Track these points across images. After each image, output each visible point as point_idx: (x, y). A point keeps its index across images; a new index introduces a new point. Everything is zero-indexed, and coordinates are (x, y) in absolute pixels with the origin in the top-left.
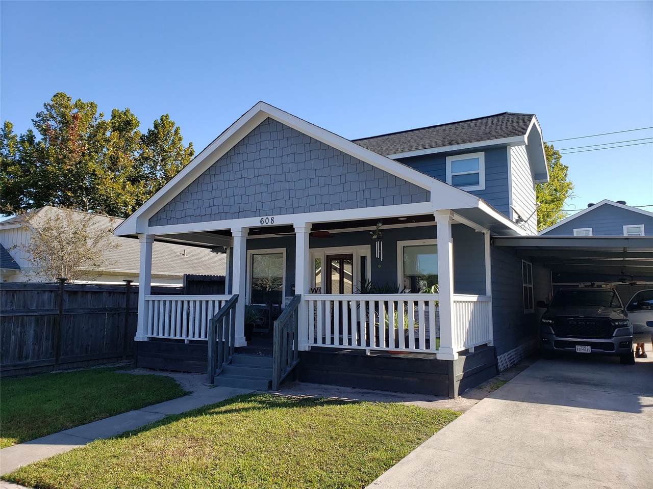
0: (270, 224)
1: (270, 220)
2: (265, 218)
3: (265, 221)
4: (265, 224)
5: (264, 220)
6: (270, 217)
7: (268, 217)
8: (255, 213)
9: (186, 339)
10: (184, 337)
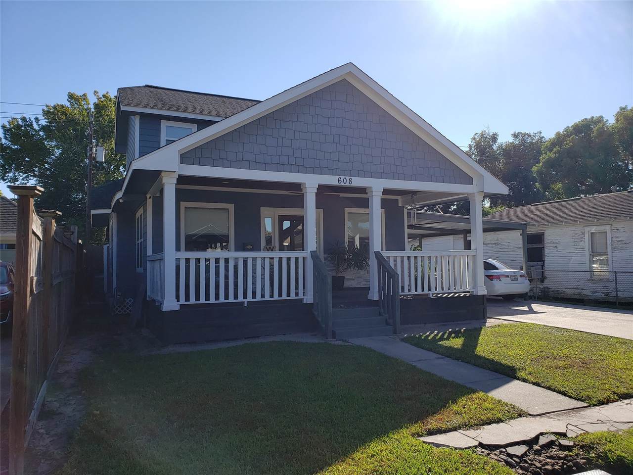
0: (347, 184)
1: (348, 181)
2: (343, 177)
3: (342, 181)
4: (342, 184)
5: (342, 179)
6: (348, 178)
7: (346, 177)
8: (332, 172)
9: (245, 301)
10: (240, 299)
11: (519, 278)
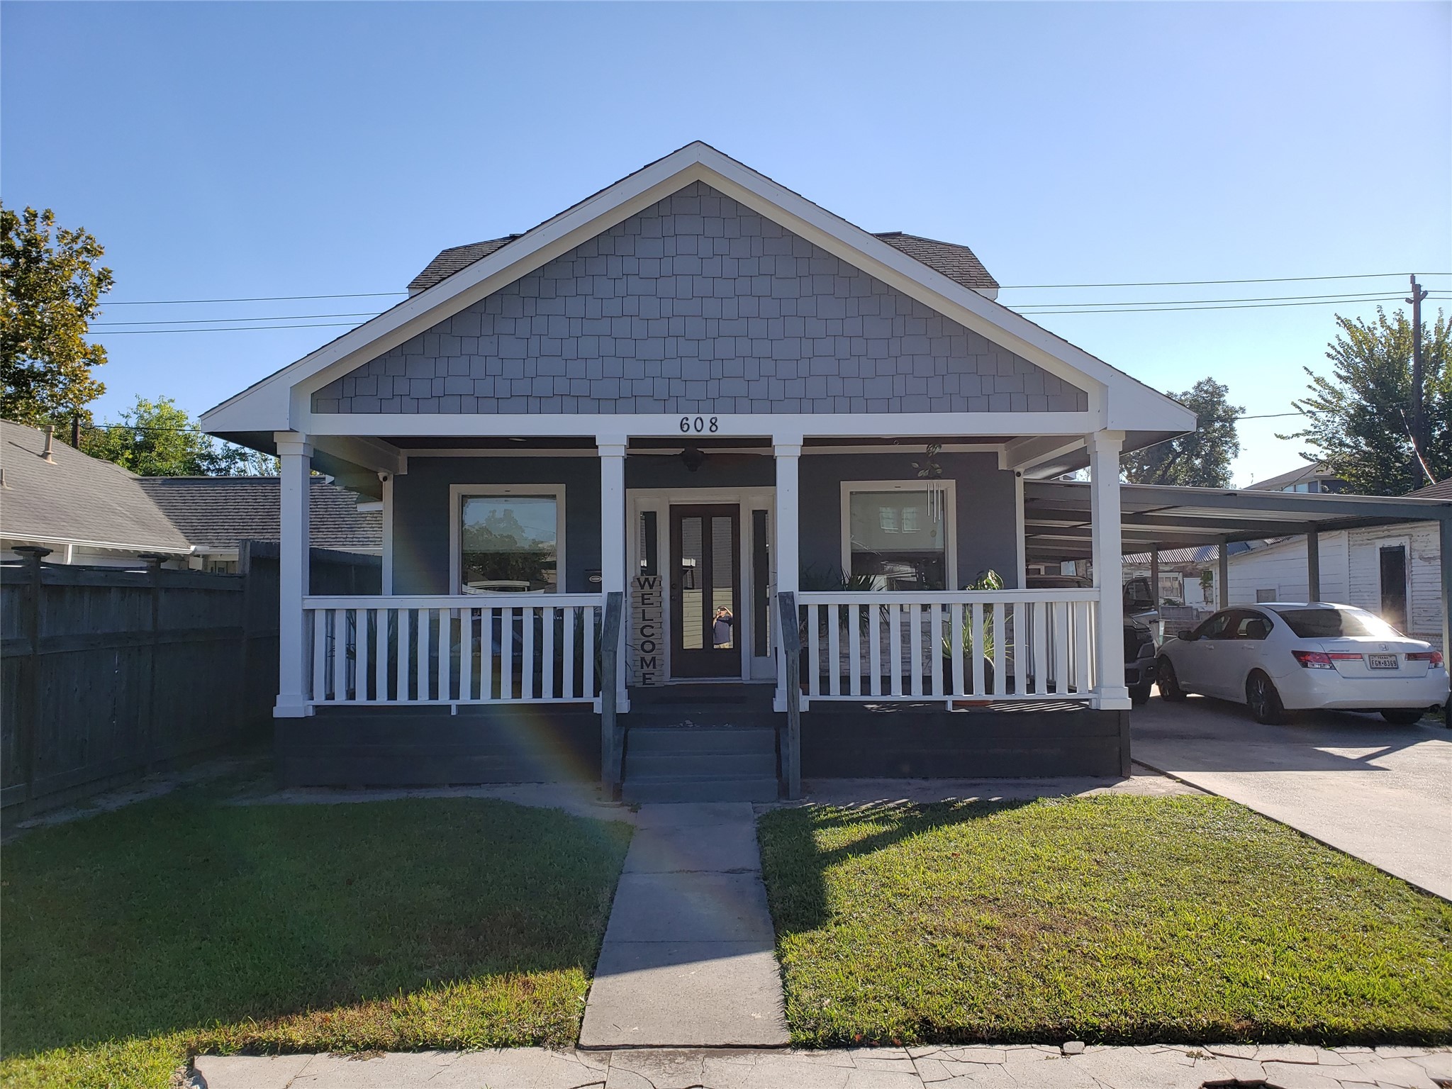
0: (706, 432)
1: (707, 424)
2: (692, 417)
3: (692, 426)
4: (692, 433)
5: (691, 422)
6: (707, 418)
7: (702, 416)
8: (664, 405)
9: (454, 703)
10: (444, 698)
11: (1403, 662)
